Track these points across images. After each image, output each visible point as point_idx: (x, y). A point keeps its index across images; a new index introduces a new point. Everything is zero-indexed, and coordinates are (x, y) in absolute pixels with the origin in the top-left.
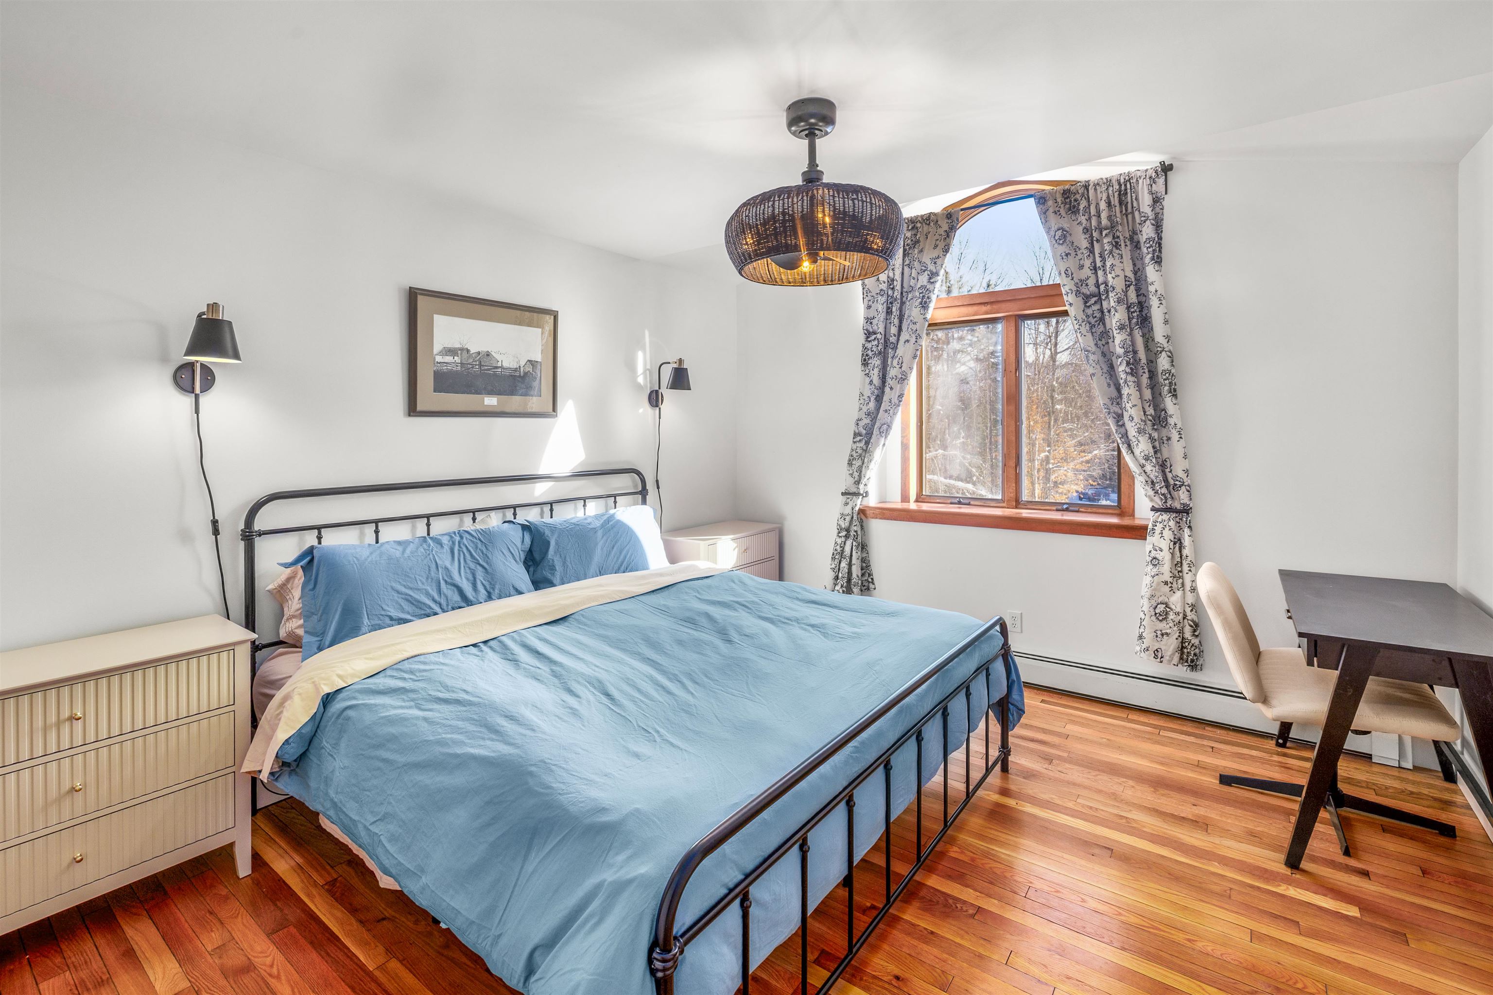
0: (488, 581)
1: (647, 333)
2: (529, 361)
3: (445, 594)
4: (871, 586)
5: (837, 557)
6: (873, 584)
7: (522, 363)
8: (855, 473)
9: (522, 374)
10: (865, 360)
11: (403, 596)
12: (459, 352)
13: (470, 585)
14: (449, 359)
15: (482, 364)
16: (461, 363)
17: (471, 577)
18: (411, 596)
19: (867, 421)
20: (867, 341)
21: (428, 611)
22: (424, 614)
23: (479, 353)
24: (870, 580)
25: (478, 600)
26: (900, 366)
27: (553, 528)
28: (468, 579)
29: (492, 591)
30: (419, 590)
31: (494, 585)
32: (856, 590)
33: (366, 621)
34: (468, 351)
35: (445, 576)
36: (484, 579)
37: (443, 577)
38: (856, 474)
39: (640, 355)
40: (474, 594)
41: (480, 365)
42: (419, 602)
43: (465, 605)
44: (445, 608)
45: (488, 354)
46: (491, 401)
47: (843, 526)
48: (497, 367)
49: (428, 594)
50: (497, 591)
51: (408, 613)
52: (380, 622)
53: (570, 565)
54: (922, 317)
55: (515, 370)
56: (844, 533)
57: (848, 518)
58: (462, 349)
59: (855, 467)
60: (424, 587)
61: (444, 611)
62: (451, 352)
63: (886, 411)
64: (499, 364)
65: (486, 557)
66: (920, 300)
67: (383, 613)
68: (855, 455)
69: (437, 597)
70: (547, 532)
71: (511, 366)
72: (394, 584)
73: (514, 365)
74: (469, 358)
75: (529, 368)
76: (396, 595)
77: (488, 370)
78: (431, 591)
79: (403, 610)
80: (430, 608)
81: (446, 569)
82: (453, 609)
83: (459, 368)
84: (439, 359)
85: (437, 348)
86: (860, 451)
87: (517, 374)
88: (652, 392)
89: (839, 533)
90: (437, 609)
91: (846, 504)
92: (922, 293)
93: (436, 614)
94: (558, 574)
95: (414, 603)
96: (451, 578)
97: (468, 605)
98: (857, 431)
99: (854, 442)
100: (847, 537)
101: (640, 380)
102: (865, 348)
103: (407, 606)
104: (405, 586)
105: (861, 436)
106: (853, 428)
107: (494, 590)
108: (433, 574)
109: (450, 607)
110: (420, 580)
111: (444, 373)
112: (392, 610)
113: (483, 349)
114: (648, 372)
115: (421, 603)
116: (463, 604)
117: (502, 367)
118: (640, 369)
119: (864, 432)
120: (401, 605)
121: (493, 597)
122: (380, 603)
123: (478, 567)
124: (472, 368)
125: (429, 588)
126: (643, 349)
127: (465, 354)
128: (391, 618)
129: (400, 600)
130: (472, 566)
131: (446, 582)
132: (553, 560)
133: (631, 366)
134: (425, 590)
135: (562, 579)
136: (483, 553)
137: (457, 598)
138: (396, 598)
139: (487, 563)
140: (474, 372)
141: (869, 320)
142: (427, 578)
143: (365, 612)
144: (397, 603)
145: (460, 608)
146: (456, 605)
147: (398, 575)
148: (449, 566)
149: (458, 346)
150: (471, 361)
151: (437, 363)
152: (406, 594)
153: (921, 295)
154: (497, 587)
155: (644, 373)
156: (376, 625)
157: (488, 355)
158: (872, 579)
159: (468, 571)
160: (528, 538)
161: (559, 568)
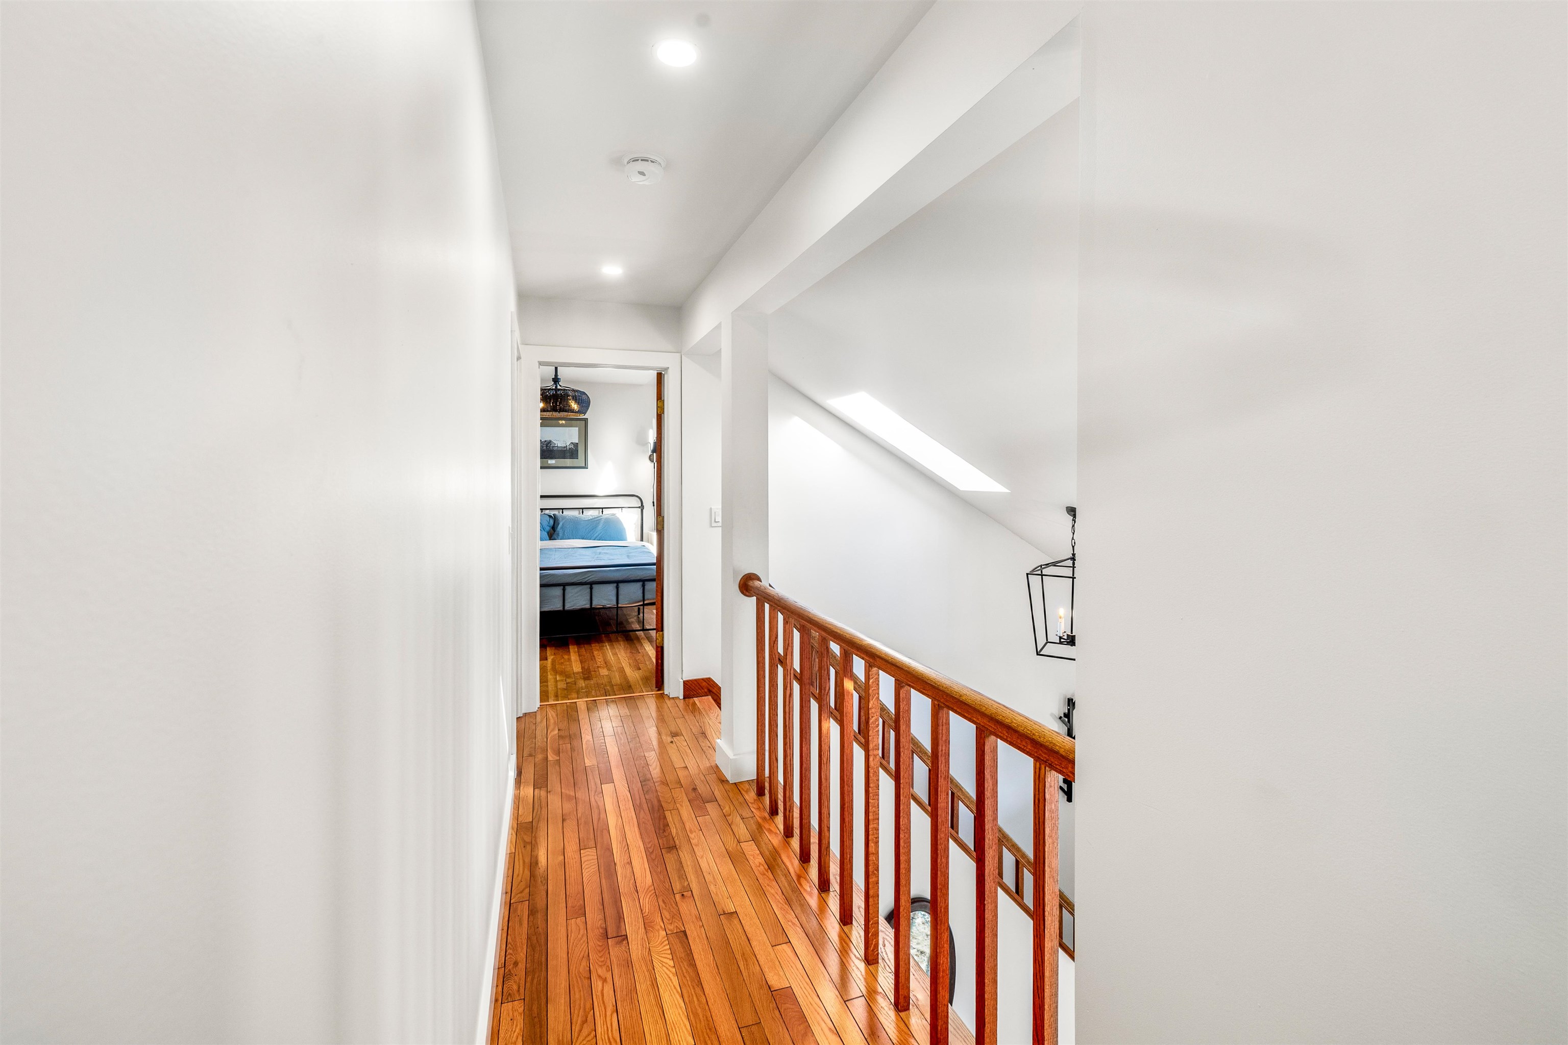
7: (568, 444)
27: (564, 518)
55: (565, 447)
64: (556, 445)
70: (560, 519)
117: (557, 447)
160: (552, 522)
161: (561, 535)
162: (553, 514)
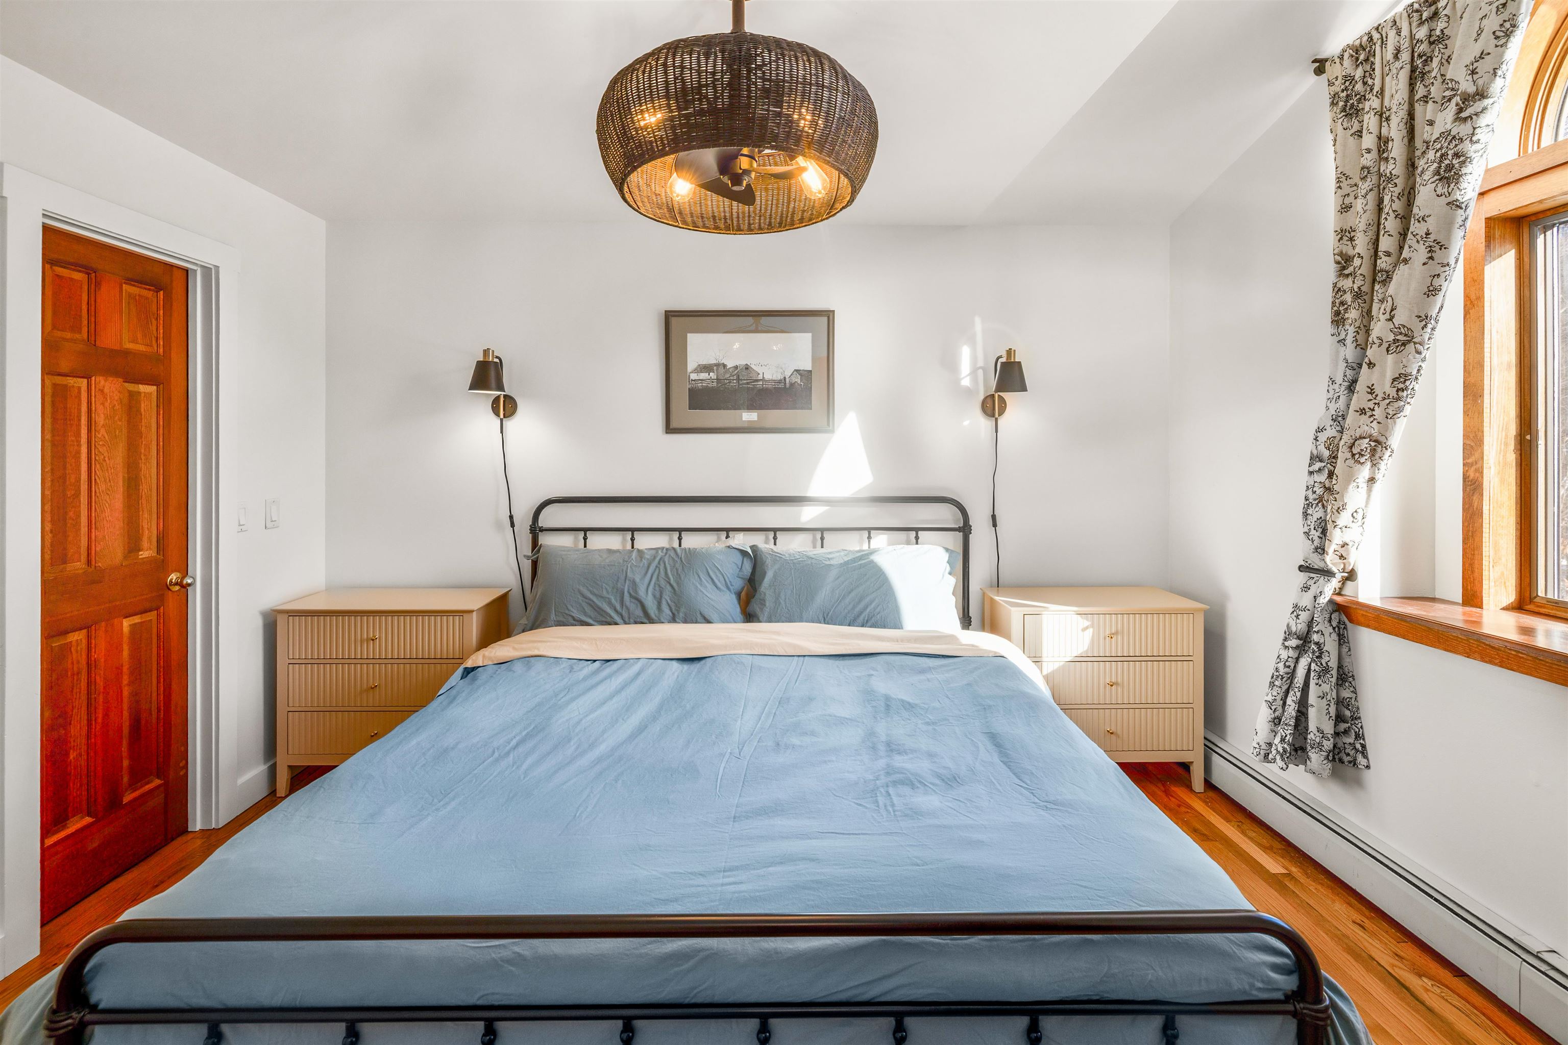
0: (674, 602)
1: (978, 320)
2: (796, 371)
3: (627, 607)
4: (1360, 758)
5: (1277, 683)
6: (1365, 756)
7: (788, 374)
8: (1313, 532)
9: (788, 385)
10: (1337, 313)
11: (587, 601)
12: (715, 368)
13: (656, 603)
14: (704, 376)
15: (741, 378)
16: (717, 379)
17: (658, 595)
18: (593, 602)
19: (1331, 432)
20: (1340, 275)
21: (609, 619)
22: (606, 622)
23: (736, 367)
24: (1358, 746)
25: (660, 620)
26: (1387, 316)
27: (776, 557)
28: (654, 596)
29: (676, 613)
30: (602, 597)
31: (679, 608)
32: (1316, 758)
33: (553, 616)
34: (724, 366)
35: (631, 589)
36: (670, 599)
37: (629, 590)
38: (1315, 534)
39: (965, 352)
40: (657, 612)
41: (738, 379)
42: (600, 608)
43: (648, 622)
44: (627, 620)
45: (747, 367)
46: (749, 416)
47: (1294, 629)
48: (757, 381)
49: (610, 603)
50: (681, 615)
51: (591, 618)
52: (564, 620)
53: (783, 603)
54: (1443, 200)
55: (780, 382)
56: (1294, 642)
57: (1304, 616)
58: (718, 365)
59: (1312, 520)
60: (607, 596)
61: (626, 623)
62: (707, 368)
63: (1362, 412)
64: (760, 377)
65: (678, 577)
66: (1436, 165)
67: (567, 612)
68: (1311, 497)
69: (618, 607)
70: (769, 561)
71: (775, 378)
72: (581, 588)
73: (779, 377)
74: (725, 373)
75: (797, 379)
76: (581, 598)
77: (748, 383)
78: (613, 601)
79: (586, 614)
80: (611, 617)
81: (634, 583)
82: (636, 623)
83: (715, 384)
84: (694, 376)
85: (691, 365)
86: (1320, 491)
87: (781, 386)
88: (986, 398)
89: (1285, 639)
90: (617, 618)
91: (1306, 588)
92: (1441, 148)
93: (616, 624)
94: (767, 611)
95: (596, 609)
96: (636, 592)
97: (650, 623)
98: (1315, 452)
99: (1311, 473)
100: (1301, 650)
101: (966, 382)
102: (1338, 291)
103: (588, 609)
104: (591, 592)
105: (1321, 461)
106: (1308, 447)
107: (678, 613)
108: (619, 585)
109: (632, 620)
110: (606, 589)
111: (699, 390)
112: (575, 611)
113: (741, 362)
114: (980, 372)
115: (603, 610)
116: (645, 621)
117: (763, 380)
118: (965, 367)
119: (1326, 453)
120: (584, 609)
121: (677, 620)
122: (566, 602)
123: (669, 587)
124: (729, 383)
125: (612, 598)
126: (972, 342)
127: (722, 370)
128: (574, 620)
129: (584, 604)
130: (663, 583)
131: (631, 595)
132: (765, 595)
133: (950, 364)
134: (609, 598)
135: (771, 617)
136: (677, 573)
137: (639, 612)
138: (581, 601)
139: (678, 584)
140: (732, 386)
141: (1345, 234)
142: (613, 588)
143: (553, 608)
144: (581, 605)
145: (642, 623)
146: (638, 620)
147: (588, 580)
148: (637, 580)
149: (714, 362)
150: (727, 376)
151: (692, 380)
152: (590, 600)
153: (1438, 154)
154: (683, 610)
155: (974, 372)
156: (560, 621)
157: (747, 369)
158: (1363, 746)
159: (657, 588)
160: (748, 567)
161: (769, 603)
162: (751, 547)
